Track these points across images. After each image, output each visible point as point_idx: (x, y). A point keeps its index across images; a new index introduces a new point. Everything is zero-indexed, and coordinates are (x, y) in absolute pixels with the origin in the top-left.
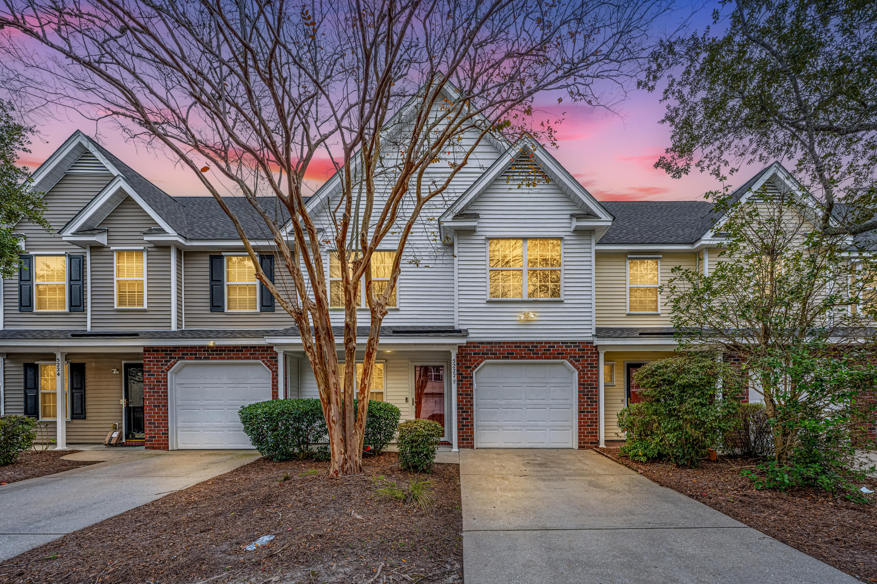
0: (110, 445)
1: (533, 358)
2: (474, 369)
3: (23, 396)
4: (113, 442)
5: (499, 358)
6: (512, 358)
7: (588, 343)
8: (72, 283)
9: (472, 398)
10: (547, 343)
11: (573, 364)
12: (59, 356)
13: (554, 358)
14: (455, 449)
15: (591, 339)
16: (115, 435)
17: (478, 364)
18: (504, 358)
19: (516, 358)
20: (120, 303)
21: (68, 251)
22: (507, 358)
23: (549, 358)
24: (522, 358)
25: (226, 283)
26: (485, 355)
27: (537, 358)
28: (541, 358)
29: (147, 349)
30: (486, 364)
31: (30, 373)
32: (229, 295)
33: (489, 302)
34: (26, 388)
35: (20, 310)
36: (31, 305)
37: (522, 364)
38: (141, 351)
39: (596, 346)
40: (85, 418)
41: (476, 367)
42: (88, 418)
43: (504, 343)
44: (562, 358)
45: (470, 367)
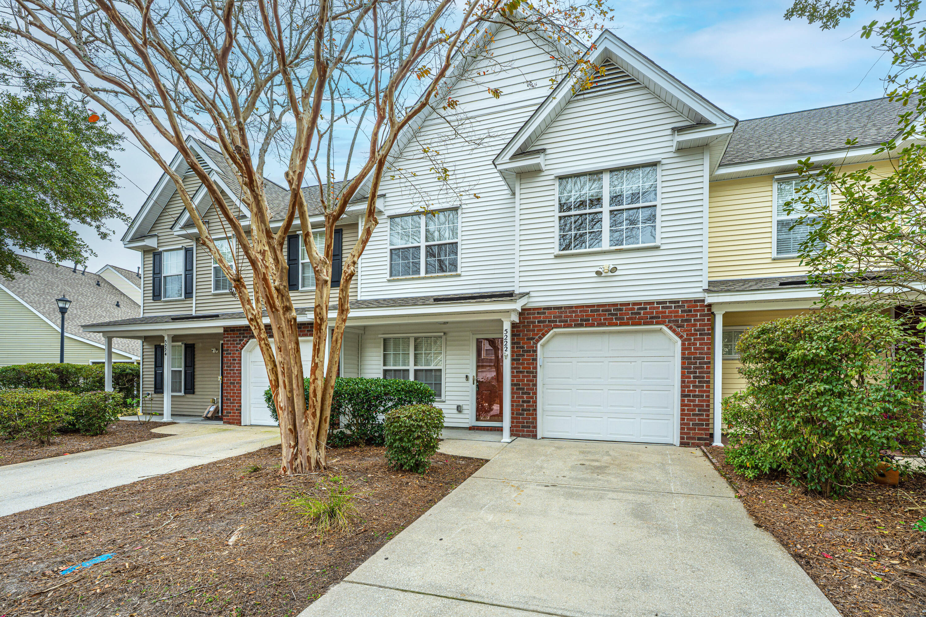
0: (207, 418)
1: (616, 325)
2: (538, 341)
3: (153, 373)
4: (209, 415)
5: (570, 326)
6: (587, 326)
7: (696, 301)
8: (187, 273)
9: (535, 377)
10: (635, 304)
11: (674, 331)
12: (166, 338)
13: (646, 324)
14: (506, 437)
15: (700, 296)
16: (212, 409)
17: (544, 335)
18: (577, 326)
19: (592, 325)
20: (217, 288)
21: (185, 245)
22: (581, 325)
23: (639, 324)
24: (599, 325)
25: (301, 261)
26: (551, 324)
27: (621, 324)
28: (627, 324)
29: (228, 330)
30: (556, 334)
32: (303, 273)
33: (557, 257)
34: (156, 366)
35: (153, 300)
36: (160, 295)
37: (604, 333)
38: (221, 331)
39: (710, 305)
40: (193, 393)
41: (541, 338)
42: (196, 393)
43: (577, 307)
44: (657, 323)
45: (533, 339)
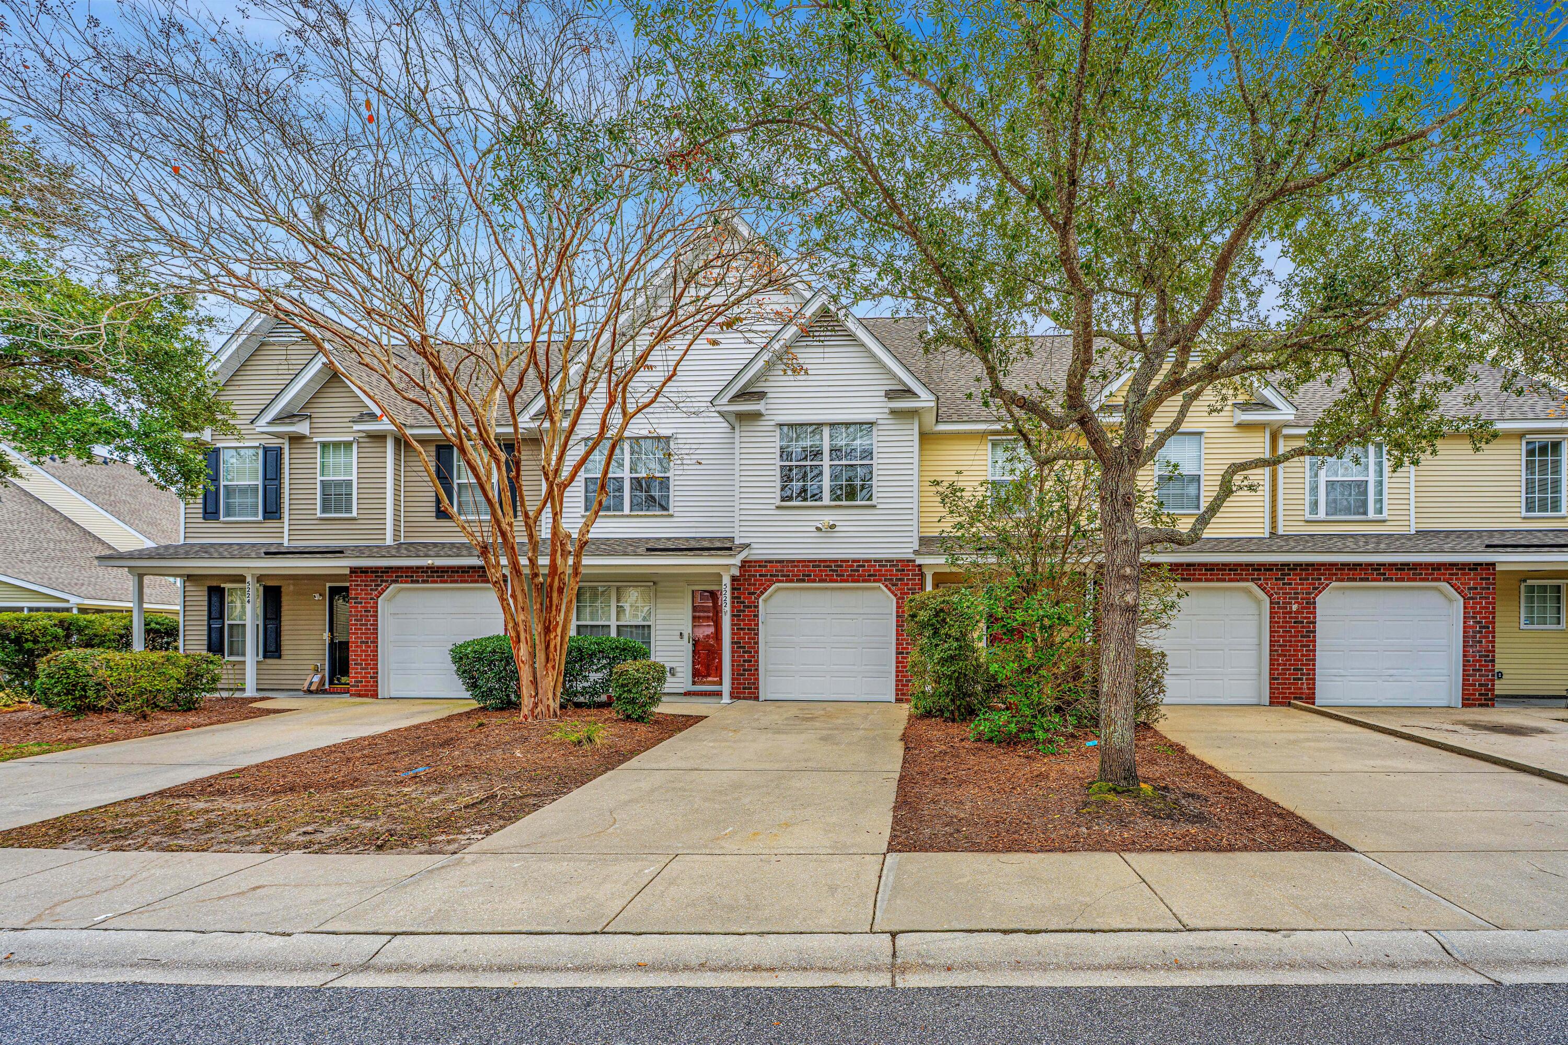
0: (309, 692)
1: (836, 581)
2: (759, 596)
3: (206, 628)
4: (313, 688)
5: (792, 581)
6: (809, 581)
7: (909, 561)
8: (268, 483)
10: (854, 561)
11: (889, 589)
12: (249, 579)
13: (864, 581)
14: (726, 699)
15: (912, 556)
16: (316, 679)
17: (766, 590)
18: (799, 581)
19: (814, 581)
20: (325, 509)
21: (264, 442)
22: (803, 581)
23: (858, 581)
24: (821, 581)
25: (456, 481)
26: (774, 578)
27: (842, 581)
28: (846, 581)
29: (354, 570)
30: (779, 589)
31: (215, 599)
32: (459, 497)
33: (779, 508)
34: (210, 618)
35: (204, 518)
36: (217, 513)
38: (346, 572)
39: (920, 566)
40: (280, 657)
41: (762, 593)
42: (284, 657)
43: (799, 561)
44: (875, 581)
45: (754, 593)
